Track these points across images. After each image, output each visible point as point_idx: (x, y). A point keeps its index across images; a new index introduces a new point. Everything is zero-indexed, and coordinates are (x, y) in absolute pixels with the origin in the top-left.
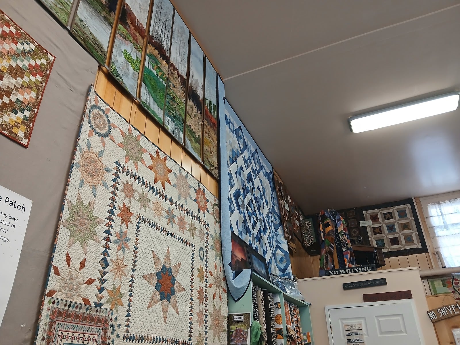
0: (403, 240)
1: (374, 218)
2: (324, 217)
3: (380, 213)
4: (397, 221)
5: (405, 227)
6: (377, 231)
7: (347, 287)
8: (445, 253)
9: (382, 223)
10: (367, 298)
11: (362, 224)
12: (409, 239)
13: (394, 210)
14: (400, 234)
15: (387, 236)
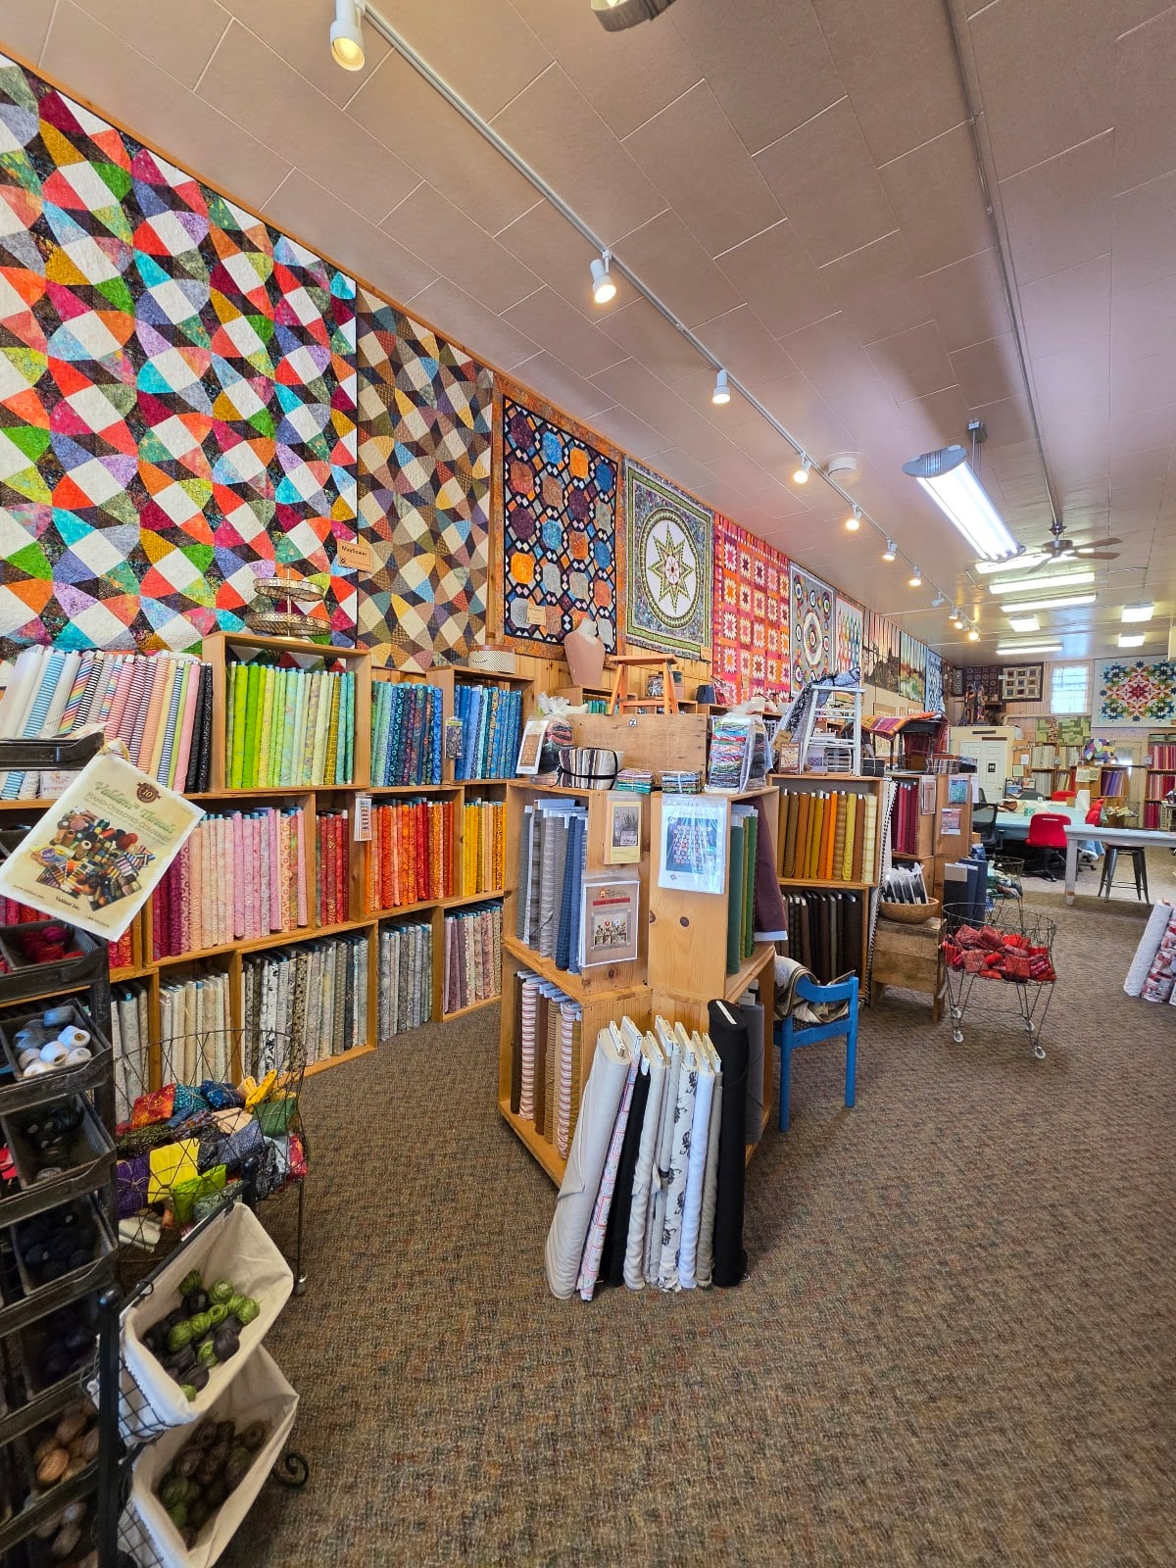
0: (1027, 692)
1: (1011, 674)
2: (970, 688)
3: (1016, 670)
4: (1026, 678)
5: (1032, 682)
6: (1009, 684)
7: (975, 733)
8: (1054, 702)
9: (1016, 679)
10: (984, 739)
11: (1000, 677)
12: (1032, 692)
13: (1028, 670)
14: (1026, 687)
15: (1016, 687)
